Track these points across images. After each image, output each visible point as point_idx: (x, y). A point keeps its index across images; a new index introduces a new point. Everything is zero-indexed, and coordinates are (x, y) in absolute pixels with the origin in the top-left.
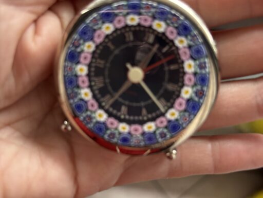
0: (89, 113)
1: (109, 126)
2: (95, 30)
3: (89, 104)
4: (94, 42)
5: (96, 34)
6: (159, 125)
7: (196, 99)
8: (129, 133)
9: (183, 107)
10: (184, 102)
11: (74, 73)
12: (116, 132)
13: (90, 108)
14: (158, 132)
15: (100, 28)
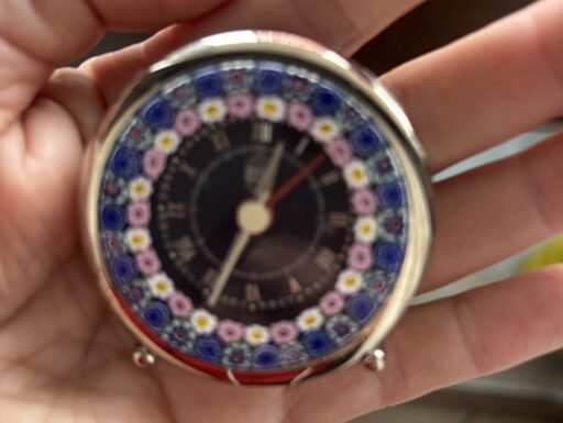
0: (177, 323)
1: (227, 338)
2: (141, 153)
3: (173, 304)
4: (146, 176)
5: (147, 160)
6: (329, 311)
7: (390, 238)
8: (272, 343)
9: (368, 262)
10: (366, 251)
11: (125, 250)
12: (244, 347)
13: (176, 312)
14: (330, 326)
15: (151, 146)
